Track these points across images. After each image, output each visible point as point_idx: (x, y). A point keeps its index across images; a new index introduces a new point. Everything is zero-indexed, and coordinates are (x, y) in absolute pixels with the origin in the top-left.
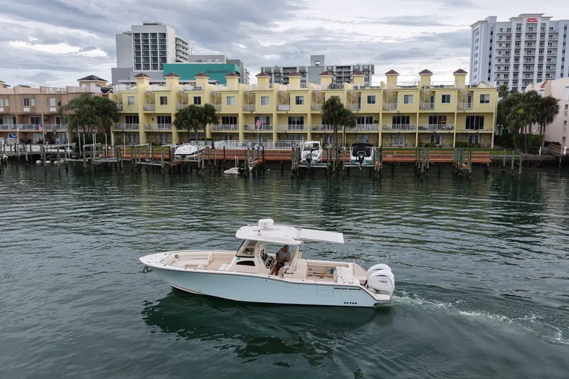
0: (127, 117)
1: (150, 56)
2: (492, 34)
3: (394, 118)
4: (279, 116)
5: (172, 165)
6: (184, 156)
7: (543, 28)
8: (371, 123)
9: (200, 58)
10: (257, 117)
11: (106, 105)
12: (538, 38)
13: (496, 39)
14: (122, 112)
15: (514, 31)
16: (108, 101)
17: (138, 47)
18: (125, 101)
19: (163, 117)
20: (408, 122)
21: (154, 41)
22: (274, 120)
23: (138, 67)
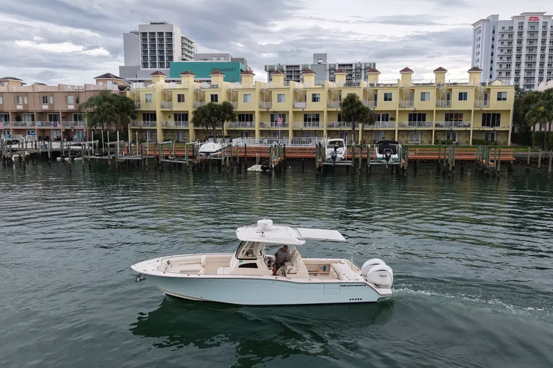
0: (144, 115)
1: (157, 54)
2: (494, 32)
3: (410, 115)
4: (295, 113)
5: (196, 162)
6: (208, 153)
7: (545, 27)
8: (387, 120)
9: (205, 57)
10: (273, 116)
11: (125, 103)
12: (540, 36)
13: (498, 37)
14: (140, 109)
15: (516, 29)
16: (126, 99)
17: (145, 46)
18: (143, 98)
19: (180, 115)
20: (424, 120)
21: (161, 40)
22: (291, 117)
23: (145, 65)
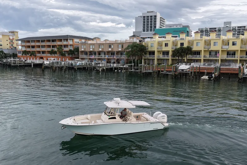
1: (149, 26)
10: (210, 52)
14: (148, 50)
16: (142, 46)
18: (149, 45)
22: (220, 53)
23: (144, 31)
